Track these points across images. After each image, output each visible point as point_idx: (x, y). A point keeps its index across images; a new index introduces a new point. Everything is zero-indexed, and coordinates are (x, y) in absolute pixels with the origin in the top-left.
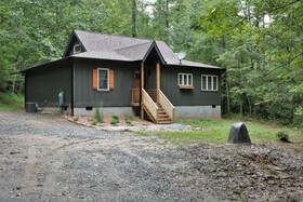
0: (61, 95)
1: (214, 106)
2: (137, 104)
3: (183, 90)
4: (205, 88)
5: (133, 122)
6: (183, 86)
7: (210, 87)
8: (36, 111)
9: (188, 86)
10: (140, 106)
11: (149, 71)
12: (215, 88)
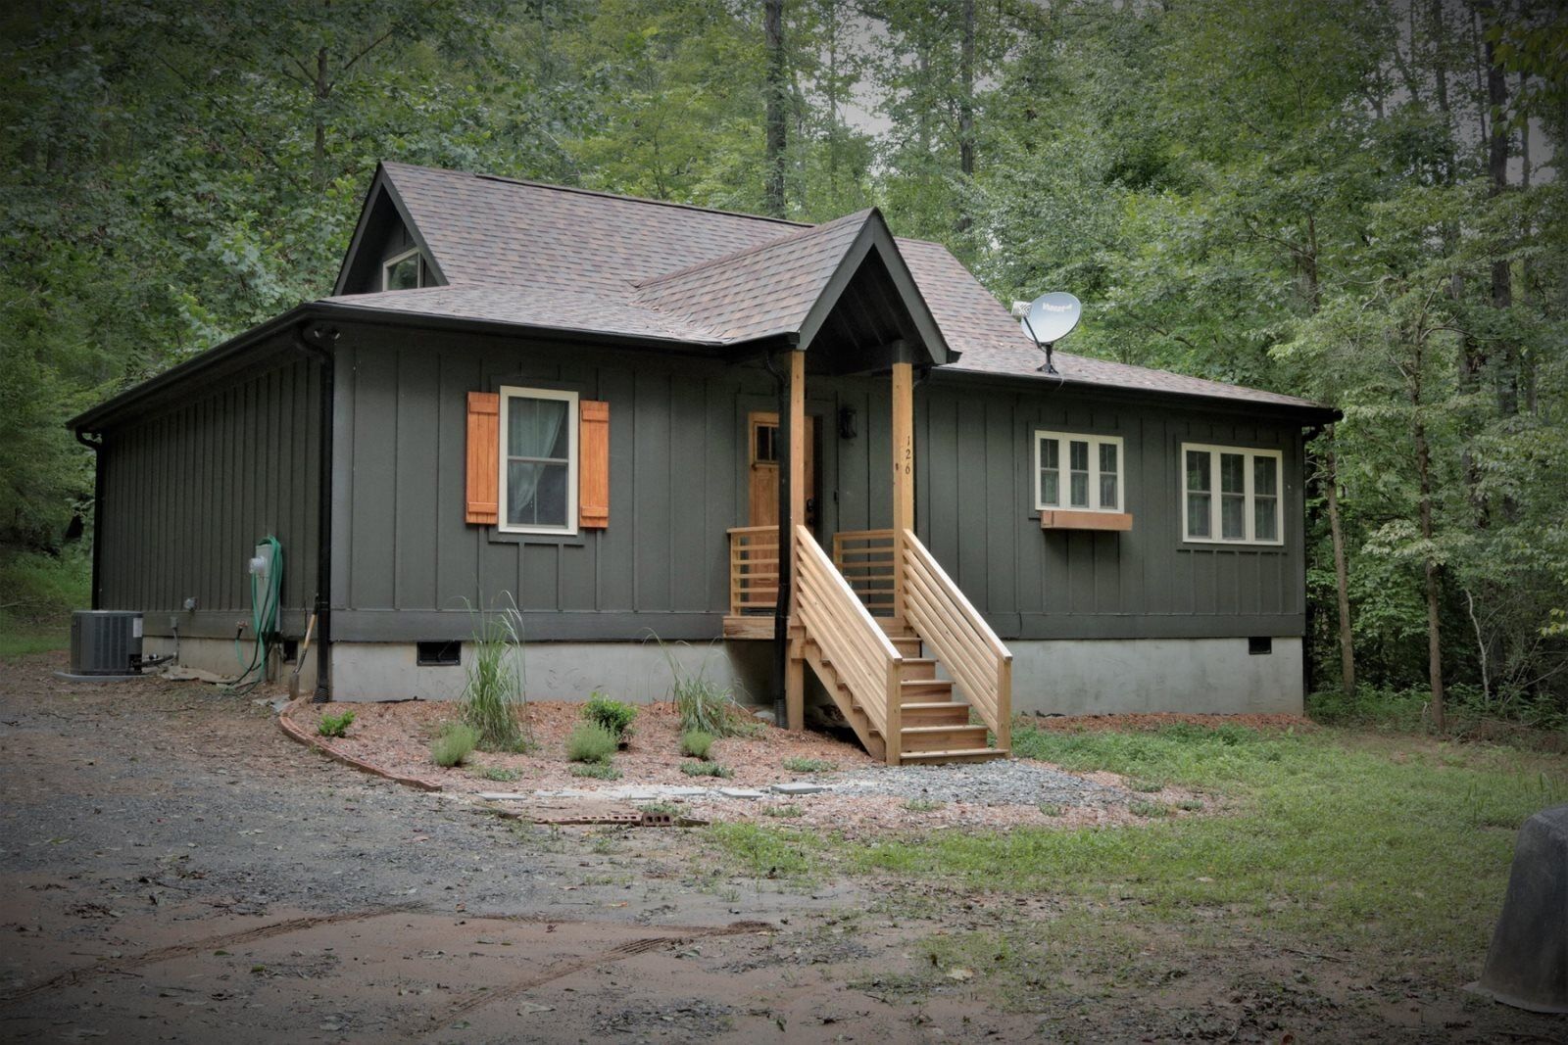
0: (262, 561)
1: (1260, 645)
2: (762, 628)
3: (1064, 541)
4: (1202, 526)
5: (726, 751)
6: (1063, 510)
7: (1234, 524)
8: (134, 663)
9: (1094, 513)
10: (781, 641)
11: (844, 416)
12: (1265, 526)
